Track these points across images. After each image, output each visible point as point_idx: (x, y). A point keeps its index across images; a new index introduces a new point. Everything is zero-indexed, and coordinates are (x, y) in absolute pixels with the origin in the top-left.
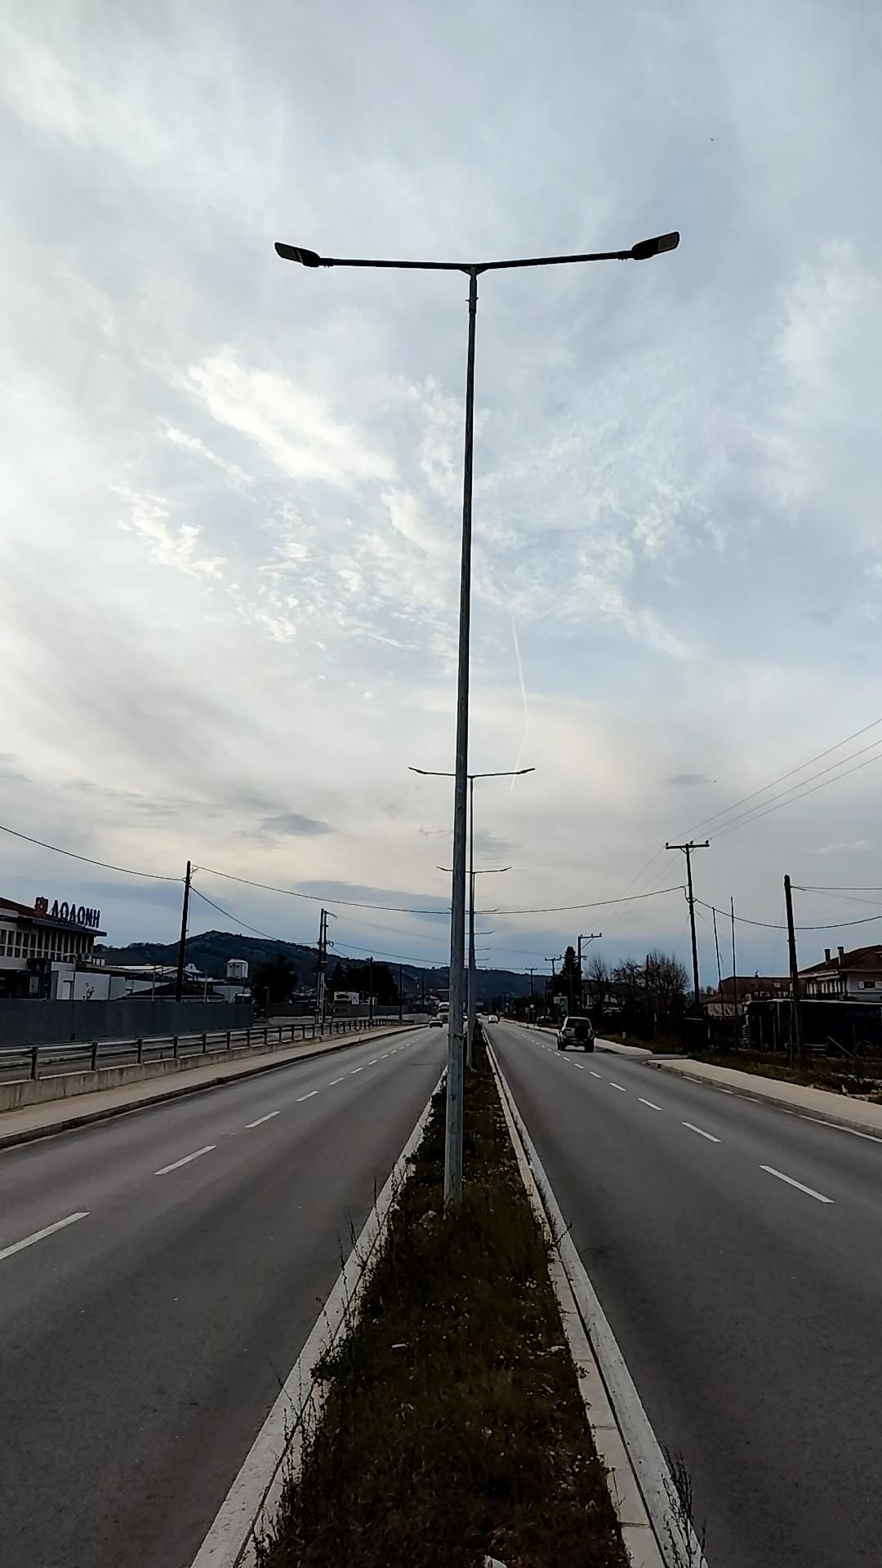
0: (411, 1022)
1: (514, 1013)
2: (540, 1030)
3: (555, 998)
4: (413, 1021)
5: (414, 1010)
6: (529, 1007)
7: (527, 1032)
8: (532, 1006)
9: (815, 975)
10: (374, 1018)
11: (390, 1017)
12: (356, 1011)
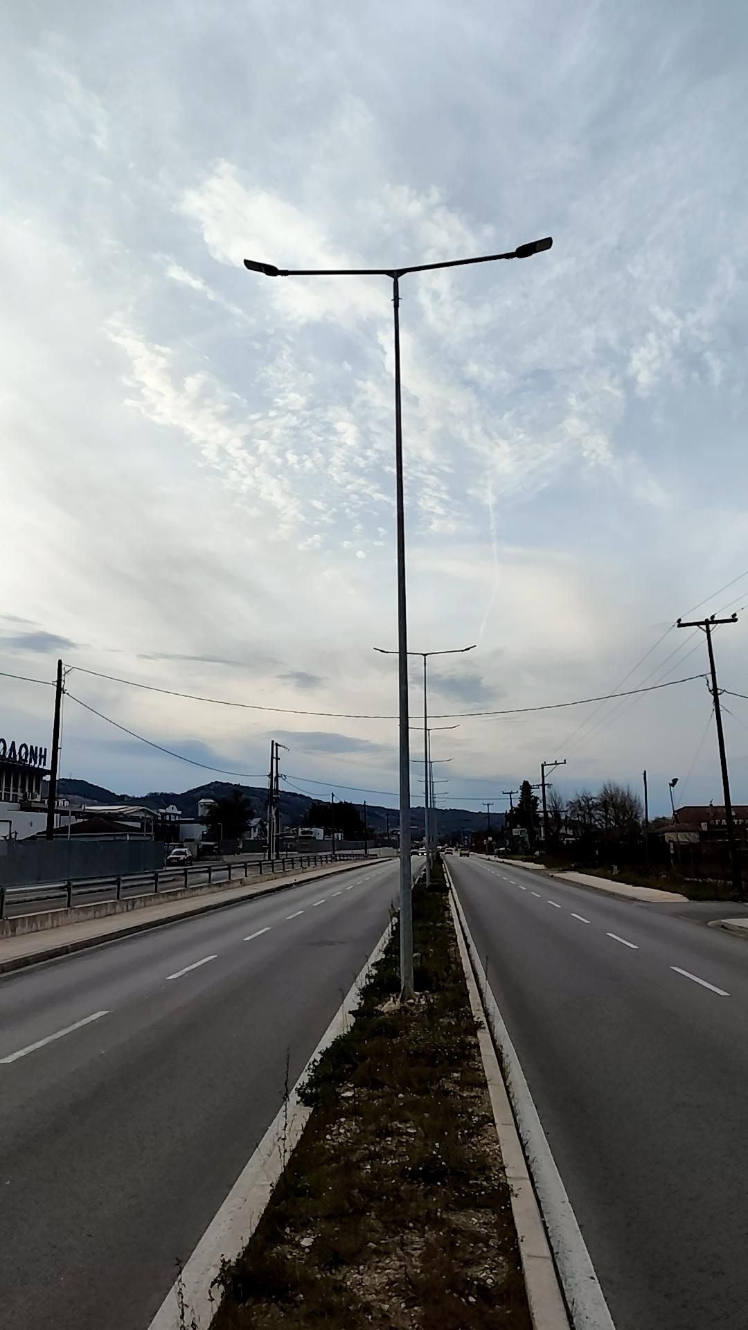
1: (474, 845)
2: (503, 862)
3: (514, 830)
4: (376, 855)
5: (381, 845)
6: (487, 839)
8: (490, 839)
10: (336, 852)
11: (356, 852)
12: (319, 848)
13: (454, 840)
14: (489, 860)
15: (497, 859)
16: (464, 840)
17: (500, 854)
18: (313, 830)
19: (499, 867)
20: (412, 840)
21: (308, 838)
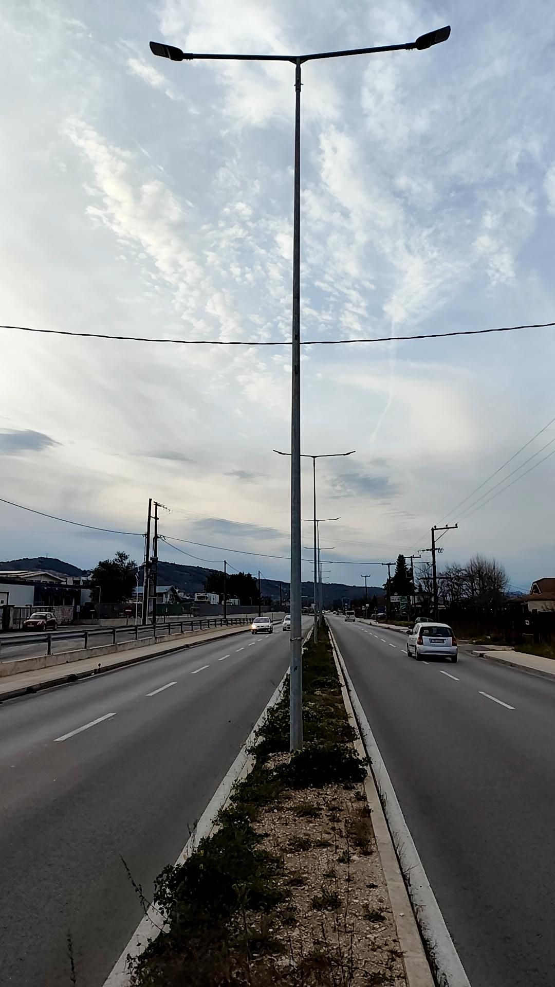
2: (381, 626)
6: (365, 606)
13: (336, 607)
14: (371, 624)
15: (378, 624)
17: (379, 619)
18: (208, 595)
19: (383, 632)
20: (303, 606)
21: (203, 603)
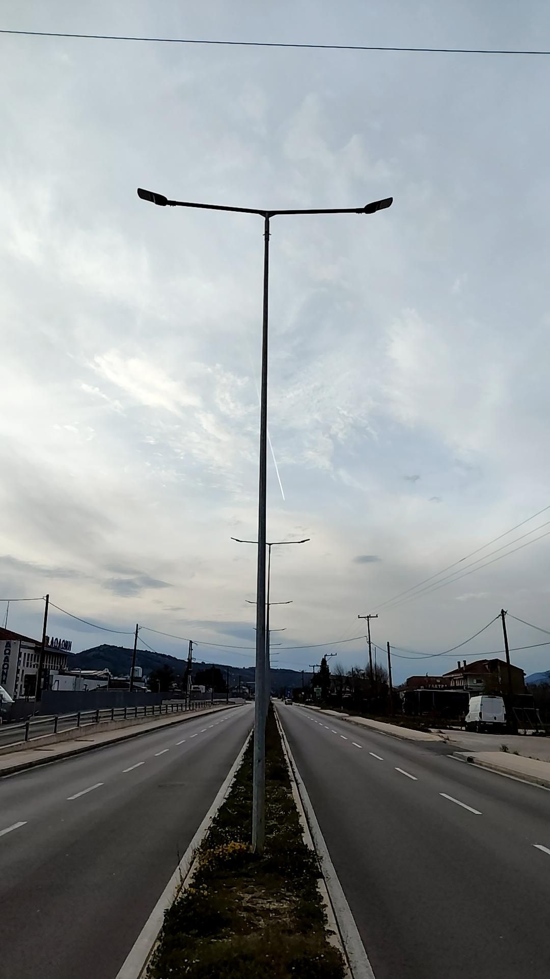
0: (234, 703)
5: (235, 696)
7: (299, 708)
9: (453, 676)
10: (214, 700)
11: (222, 700)
12: (205, 697)
16: (288, 693)
